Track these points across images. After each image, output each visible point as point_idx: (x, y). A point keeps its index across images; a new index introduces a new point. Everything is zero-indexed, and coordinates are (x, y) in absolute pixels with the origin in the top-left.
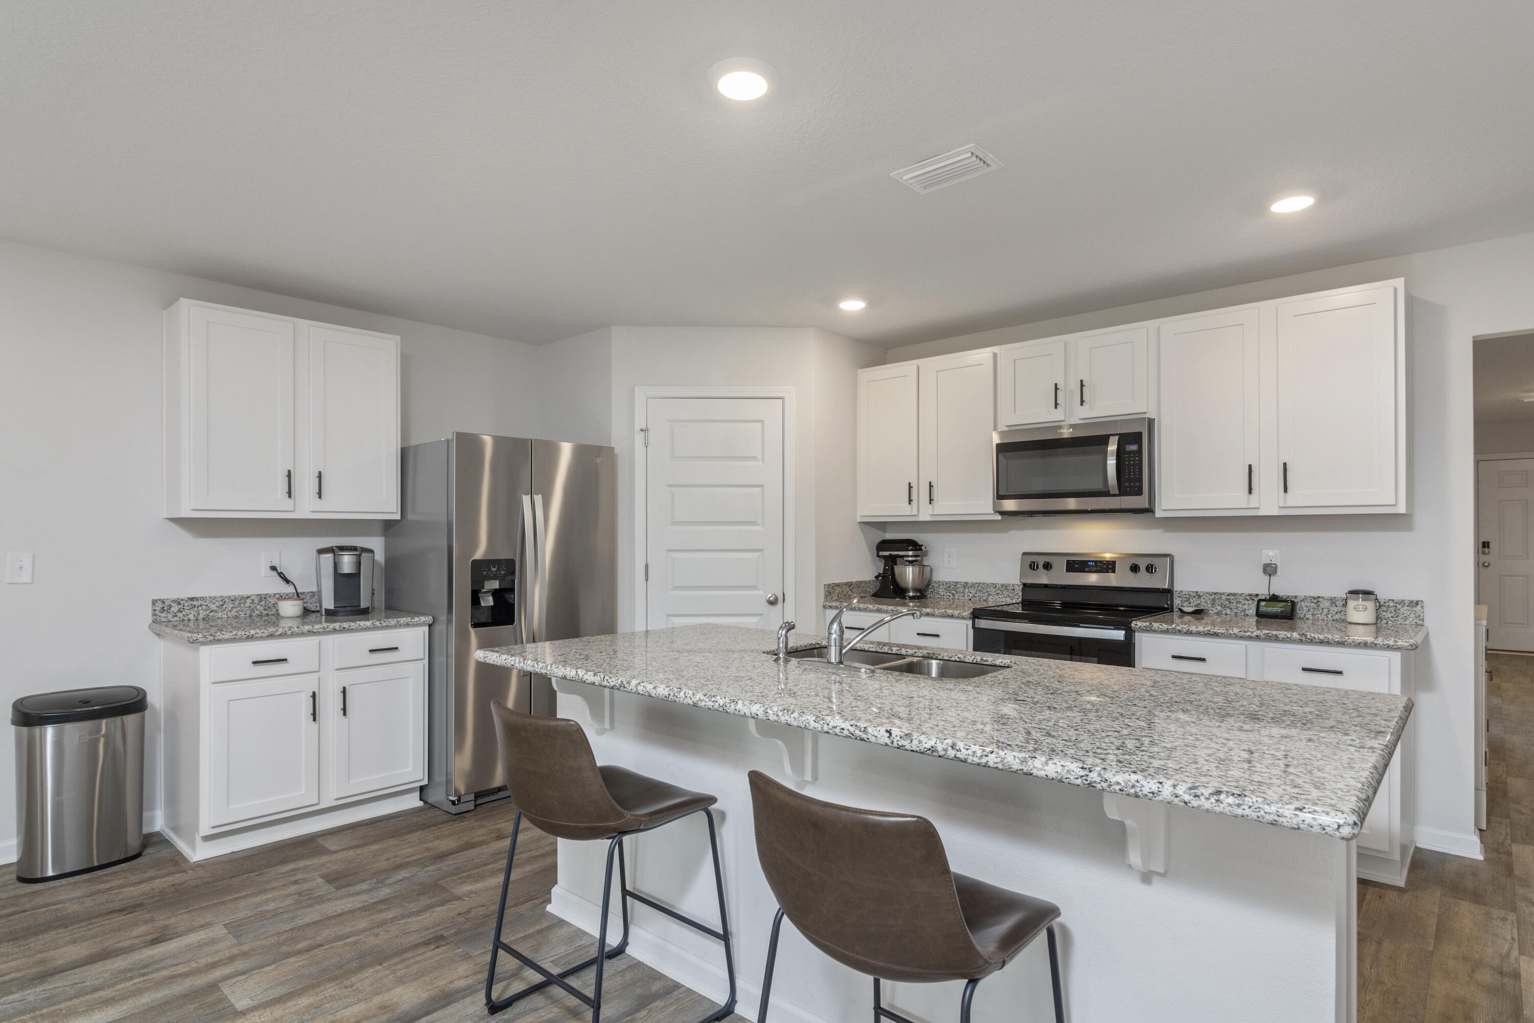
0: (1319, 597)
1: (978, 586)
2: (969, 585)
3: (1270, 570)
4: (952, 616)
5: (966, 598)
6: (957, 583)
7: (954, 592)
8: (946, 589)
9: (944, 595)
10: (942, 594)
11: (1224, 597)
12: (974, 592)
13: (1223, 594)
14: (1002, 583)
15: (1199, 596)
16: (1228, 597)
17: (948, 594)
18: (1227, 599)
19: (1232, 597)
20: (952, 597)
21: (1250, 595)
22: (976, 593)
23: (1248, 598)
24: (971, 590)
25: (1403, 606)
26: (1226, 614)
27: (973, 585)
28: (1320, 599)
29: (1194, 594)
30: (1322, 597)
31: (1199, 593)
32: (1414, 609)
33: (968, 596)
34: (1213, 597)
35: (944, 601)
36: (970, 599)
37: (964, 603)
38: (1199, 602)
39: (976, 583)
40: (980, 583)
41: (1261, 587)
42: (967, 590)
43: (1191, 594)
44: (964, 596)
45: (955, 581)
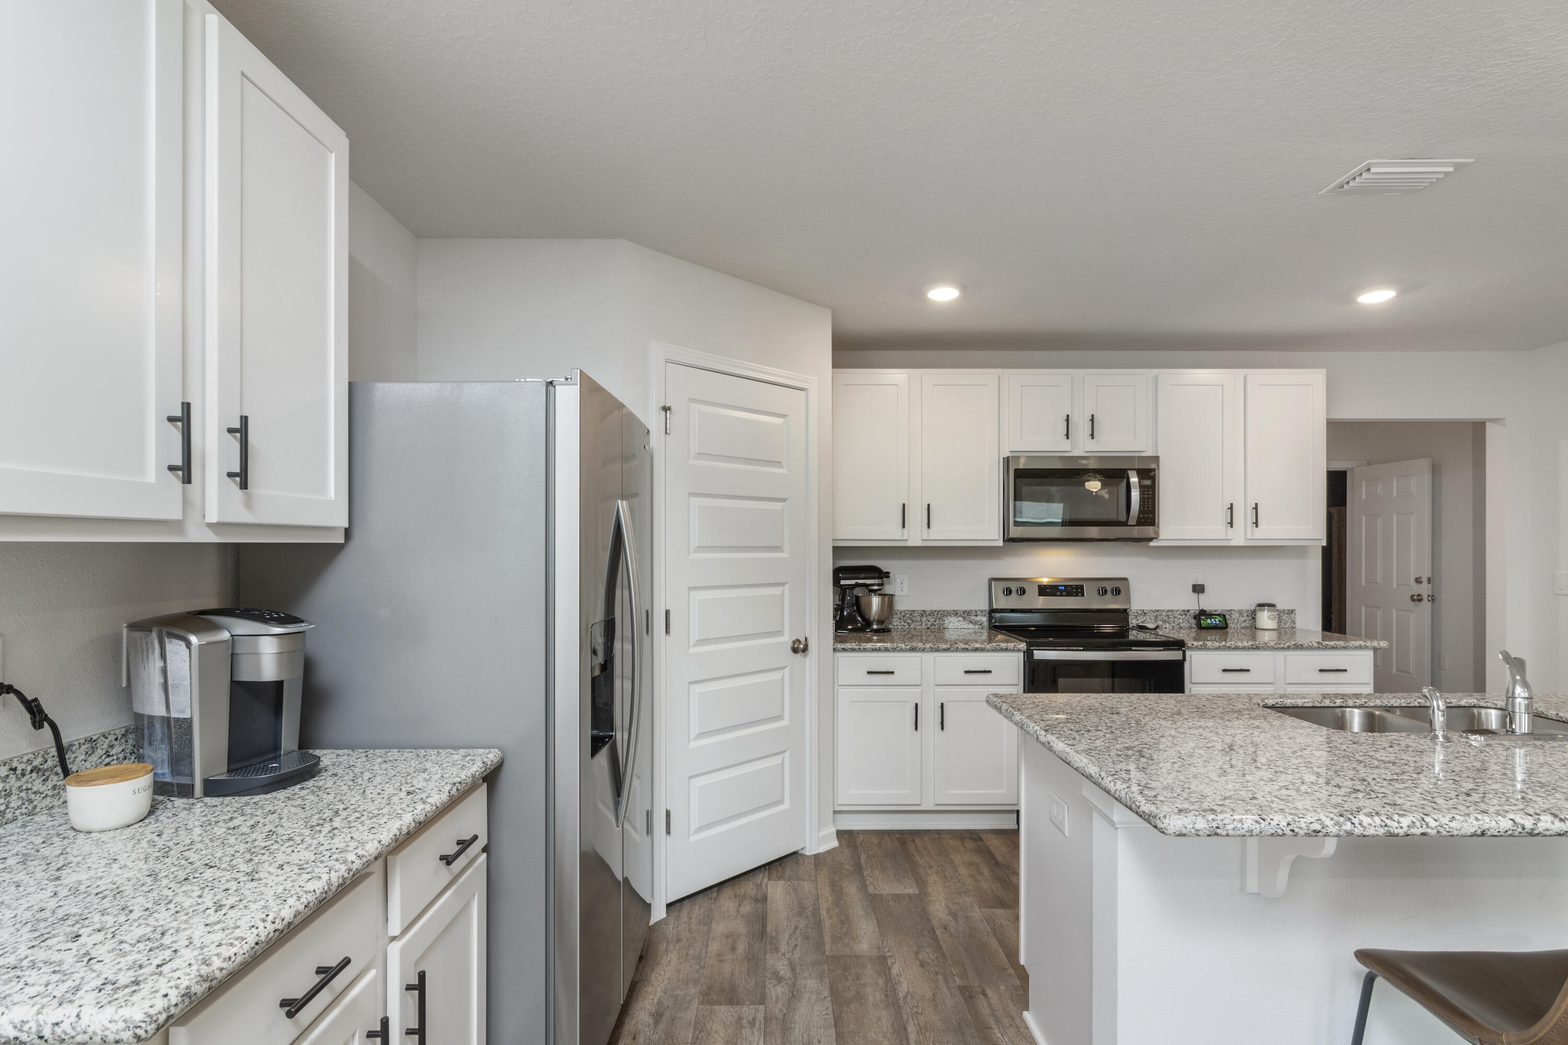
0: (1231, 610)
1: (938, 614)
2: (927, 613)
3: (1198, 589)
4: (1006, 650)
5: (923, 627)
6: (914, 611)
7: (909, 621)
8: (900, 619)
9: (897, 625)
10: (895, 624)
11: (1164, 614)
12: (933, 620)
13: (1163, 611)
14: (964, 609)
15: (1145, 613)
16: (1167, 613)
17: (903, 623)
18: (1167, 615)
19: (1170, 613)
20: (907, 627)
21: (1184, 611)
22: (935, 621)
23: (1182, 613)
24: (930, 618)
25: (1284, 614)
26: (1166, 628)
27: (932, 613)
28: (1232, 612)
29: (1141, 612)
30: (1234, 610)
31: (1145, 611)
32: (1291, 616)
33: (926, 624)
34: (1155, 614)
35: (897, 631)
36: (928, 628)
37: (921, 632)
38: (1145, 619)
39: (935, 611)
40: (939, 611)
41: (1192, 603)
42: (925, 619)
43: (1138, 612)
44: (921, 625)
45: (911, 609)
